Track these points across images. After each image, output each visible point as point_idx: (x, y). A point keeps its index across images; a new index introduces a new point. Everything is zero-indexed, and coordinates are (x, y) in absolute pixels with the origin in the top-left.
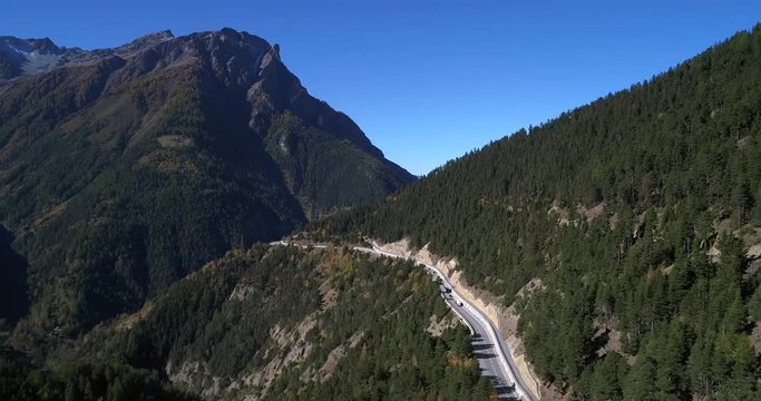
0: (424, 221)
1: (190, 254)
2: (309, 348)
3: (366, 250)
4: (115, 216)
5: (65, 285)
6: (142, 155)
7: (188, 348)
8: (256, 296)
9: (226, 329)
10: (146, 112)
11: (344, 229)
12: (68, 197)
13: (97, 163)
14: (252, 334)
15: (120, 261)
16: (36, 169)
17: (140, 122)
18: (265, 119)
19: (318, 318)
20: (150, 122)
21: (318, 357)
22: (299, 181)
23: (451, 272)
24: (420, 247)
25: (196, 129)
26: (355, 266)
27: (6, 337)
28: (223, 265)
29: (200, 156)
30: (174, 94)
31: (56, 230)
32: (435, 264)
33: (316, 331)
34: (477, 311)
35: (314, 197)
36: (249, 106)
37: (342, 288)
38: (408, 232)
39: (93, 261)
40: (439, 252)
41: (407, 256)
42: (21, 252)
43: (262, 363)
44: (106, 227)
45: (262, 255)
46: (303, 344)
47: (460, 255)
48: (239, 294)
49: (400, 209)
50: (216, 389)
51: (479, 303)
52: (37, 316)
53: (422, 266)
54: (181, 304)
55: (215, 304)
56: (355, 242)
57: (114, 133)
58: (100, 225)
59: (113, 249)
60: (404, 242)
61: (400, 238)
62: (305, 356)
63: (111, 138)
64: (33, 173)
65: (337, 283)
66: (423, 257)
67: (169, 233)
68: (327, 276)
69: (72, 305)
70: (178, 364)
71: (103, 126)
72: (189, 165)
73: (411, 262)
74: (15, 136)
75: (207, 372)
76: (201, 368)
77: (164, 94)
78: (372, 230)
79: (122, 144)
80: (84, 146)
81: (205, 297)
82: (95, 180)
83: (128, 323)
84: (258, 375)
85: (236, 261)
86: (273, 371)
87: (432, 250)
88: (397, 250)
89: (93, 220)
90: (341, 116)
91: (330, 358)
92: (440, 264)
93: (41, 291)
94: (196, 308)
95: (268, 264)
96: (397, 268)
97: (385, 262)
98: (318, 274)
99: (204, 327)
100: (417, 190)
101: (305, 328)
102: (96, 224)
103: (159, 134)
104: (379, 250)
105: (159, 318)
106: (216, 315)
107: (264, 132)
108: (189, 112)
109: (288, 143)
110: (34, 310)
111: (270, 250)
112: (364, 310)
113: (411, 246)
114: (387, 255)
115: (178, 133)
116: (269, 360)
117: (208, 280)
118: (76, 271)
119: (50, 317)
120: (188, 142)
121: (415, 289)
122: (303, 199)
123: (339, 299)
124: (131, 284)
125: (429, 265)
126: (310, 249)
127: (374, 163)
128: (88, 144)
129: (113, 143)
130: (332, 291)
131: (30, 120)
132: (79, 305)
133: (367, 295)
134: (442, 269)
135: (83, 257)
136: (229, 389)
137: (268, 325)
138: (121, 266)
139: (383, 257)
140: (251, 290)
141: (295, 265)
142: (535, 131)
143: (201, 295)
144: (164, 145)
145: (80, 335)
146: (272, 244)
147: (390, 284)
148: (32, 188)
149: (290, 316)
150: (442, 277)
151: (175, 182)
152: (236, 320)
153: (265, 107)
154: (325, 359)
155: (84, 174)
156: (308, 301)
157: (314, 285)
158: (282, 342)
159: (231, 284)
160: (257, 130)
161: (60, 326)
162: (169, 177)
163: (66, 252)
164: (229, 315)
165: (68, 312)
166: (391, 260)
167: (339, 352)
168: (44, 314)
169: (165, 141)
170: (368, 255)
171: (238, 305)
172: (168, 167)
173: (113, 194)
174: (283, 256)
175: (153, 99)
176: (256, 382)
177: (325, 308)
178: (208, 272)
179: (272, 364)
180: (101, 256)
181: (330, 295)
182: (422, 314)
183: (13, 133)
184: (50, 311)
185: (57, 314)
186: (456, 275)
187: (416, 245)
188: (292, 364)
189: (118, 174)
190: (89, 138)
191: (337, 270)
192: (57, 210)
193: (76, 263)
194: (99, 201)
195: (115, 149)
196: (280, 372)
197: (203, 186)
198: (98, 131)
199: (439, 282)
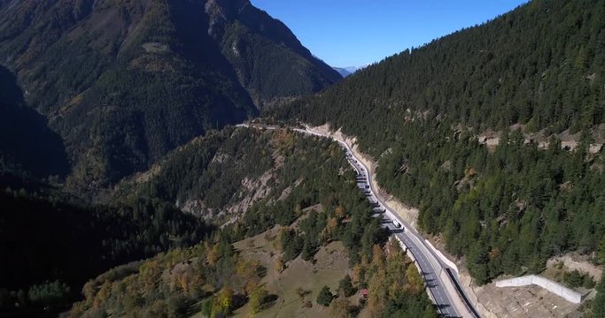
0: (340, 112)
1: (175, 132)
2: (269, 190)
3: (302, 131)
4: (120, 105)
5: (94, 154)
6: (132, 59)
7: (189, 192)
8: (230, 160)
9: (212, 180)
10: (130, 23)
11: (287, 116)
12: (82, 91)
13: (99, 65)
14: (230, 183)
15: (128, 136)
16: (54, 69)
17: (127, 32)
18: (219, 27)
19: (273, 172)
20: (135, 31)
21: (276, 194)
22: (248, 77)
23: (353, 145)
24: (336, 129)
25: (170, 37)
26: (295, 141)
27: (62, 188)
28: (205, 140)
29: (174, 59)
30: (150, 10)
31: (79, 115)
32: (345, 140)
33: (272, 180)
34: (363, 164)
35: (260, 89)
36: (207, 17)
37: (287, 155)
38: (329, 120)
39: (110, 137)
40: (346, 133)
41: (328, 135)
42: (56, 130)
43: (238, 200)
44: (115, 112)
45: (231, 134)
46: (265, 187)
47: (358, 135)
48: (219, 159)
49: (324, 103)
50: (211, 215)
51: (364, 161)
52: (79, 174)
53: (337, 142)
54: (181, 166)
55: (203, 165)
56: (294, 125)
57: (108, 41)
58: (111, 112)
59: (121, 129)
60: (326, 126)
61: (323, 124)
62: (267, 193)
63: (106, 45)
64: (53, 72)
65: (283, 152)
66: (338, 137)
67: (159, 117)
68: (277, 147)
69: (101, 166)
70: (183, 202)
71: (100, 35)
72: (168, 66)
73: (330, 139)
74: (33, 42)
75: (203, 206)
76: (199, 204)
77: (142, 9)
78: (305, 117)
79: (116, 49)
80: (88, 51)
81: (196, 161)
82: (100, 78)
83: (145, 177)
84: (237, 207)
85: (214, 137)
86: (246, 205)
87: (343, 131)
88: (321, 131)
89: (104, 108)
90: (277, 22)
91: (283, 193)
92: (348, 140)
93: (76, 156)
94: (190, 169)
95: (237, 139)
96: (322, 142)
97: (315, 139)
98: (270, 146)
99: (197, 179)
100: (335, 91)
101: (265, 179)
102: (108, 111)
103: (143, 42)
104: (310, 131)
105: (168, 174)
106: (204, 172)
107: (220, 39)
108: (163, 24)
109: (239, 47)
110: (75, 169)
111: (237, 130)
112: (302, 167)
113: (331, 128)
114: (316, 134)
115: (157, 41)
116: (243, 198)
117: (197, 150)
118: (100, 144)
119: (88, 174)
120: (165, 48)
121: (332, 154)
122: (251, 91)
123: (286, 161)
124: (137, 153)
125: (341, 141)
126: (264, 130)
127: (304, 62)
128: (90, 50)
129: (108, 49)
130: (281, 157)
131: (42, 29)
132: (106, 167)
133: (303, 158)
134: (348, 143)
135: (103, 134)
136: (219, 215)
137: (239, 178)
138: (129, 141)
139: (313, 136)
140: (226, 156)
141: (255, 140)
142: (414, 51)
143: (193, 159)
144: (148, 50)
145: (110, 186)
146: (238, 126)
147: (317, 151)
148: (54, 82)
149: (254, 173)
150: (347, 147)
151: (159, 79)
152: (219, 175)
153: (220, 19)
154: (281, 194)
155: (91, 72)
156: (266, 163)
157: (269, 153)
158: (250, 187)
159: (213, 153)
160: (215, 36)
161: (96, 180)
162: (154, 76)
163: (89, 131)
164: (214, 172)
165: (100, 171)
166: (318, 137)
167: (288, 190)
168: (83, 172)
169: (149, 47)
170: (303, 134)
171: (219, 166)
172: (153, 68)
173: (116, 89)
174: (246, 134)
175: (134, 13)
176: (236, 211)
177: (277, 167)
178: (196, 144)
179: (245, 200)
180: (114, 133)
181: (279, 159)
182: (335, 167)
183: (30, 40)
184: (87, 170)
185: (92, 172)
186: (356, 146)
187: (334, 128)
188: (259, 199)
189: (117, 73)
190: (90, 45)
191: (283, 143)
192: (77, 100)
193: (98, 138)
194: (106, 94)
195: (111, 54)
196: (251, 203)
197: (180, 82)
198: (96, 39)
199: (346, 150)
